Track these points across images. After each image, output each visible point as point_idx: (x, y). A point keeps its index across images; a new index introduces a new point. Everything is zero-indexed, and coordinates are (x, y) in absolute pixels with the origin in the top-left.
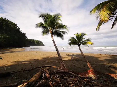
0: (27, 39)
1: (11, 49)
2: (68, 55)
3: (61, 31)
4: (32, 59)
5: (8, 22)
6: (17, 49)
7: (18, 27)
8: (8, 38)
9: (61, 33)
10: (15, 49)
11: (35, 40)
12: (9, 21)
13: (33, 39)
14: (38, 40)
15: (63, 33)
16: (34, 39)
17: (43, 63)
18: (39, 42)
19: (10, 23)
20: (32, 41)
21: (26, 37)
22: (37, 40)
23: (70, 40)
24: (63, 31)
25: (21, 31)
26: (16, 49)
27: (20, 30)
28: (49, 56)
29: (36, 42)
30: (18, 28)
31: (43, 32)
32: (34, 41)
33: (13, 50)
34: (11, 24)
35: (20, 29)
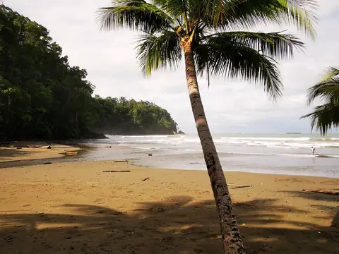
0: (93, 96)
1: (24, 149)
2: (316, 195)
3: (253, 36)
4: (92, 208)
5: (15, 22)
6: (44, 148)
7: (50, 39)
8: (13, 95)
9: (256, 46)
10: (36, 150)
11: (133, 103)
12: (15, 15)
13: (122, 98)
14: (146, 103)
15: (273, 49)
16: (128, 99)
17: (140, 235)
18: (152, 111)
19: (23, 26)
20: (118, 109)
21: (88, 89)
22: (143, 103)
23: (319, 90)
24: (268, 36)
25: (65, 59)
26: (43, 151)
27: (62, 56)
28: (190, 194)
29: (139, 112)
30: (54, 44)
31: (147, 50)
32: (128, 110)
33: (30, 152)
34: (23, 29)
35: (60, 49)
